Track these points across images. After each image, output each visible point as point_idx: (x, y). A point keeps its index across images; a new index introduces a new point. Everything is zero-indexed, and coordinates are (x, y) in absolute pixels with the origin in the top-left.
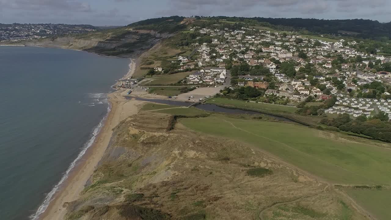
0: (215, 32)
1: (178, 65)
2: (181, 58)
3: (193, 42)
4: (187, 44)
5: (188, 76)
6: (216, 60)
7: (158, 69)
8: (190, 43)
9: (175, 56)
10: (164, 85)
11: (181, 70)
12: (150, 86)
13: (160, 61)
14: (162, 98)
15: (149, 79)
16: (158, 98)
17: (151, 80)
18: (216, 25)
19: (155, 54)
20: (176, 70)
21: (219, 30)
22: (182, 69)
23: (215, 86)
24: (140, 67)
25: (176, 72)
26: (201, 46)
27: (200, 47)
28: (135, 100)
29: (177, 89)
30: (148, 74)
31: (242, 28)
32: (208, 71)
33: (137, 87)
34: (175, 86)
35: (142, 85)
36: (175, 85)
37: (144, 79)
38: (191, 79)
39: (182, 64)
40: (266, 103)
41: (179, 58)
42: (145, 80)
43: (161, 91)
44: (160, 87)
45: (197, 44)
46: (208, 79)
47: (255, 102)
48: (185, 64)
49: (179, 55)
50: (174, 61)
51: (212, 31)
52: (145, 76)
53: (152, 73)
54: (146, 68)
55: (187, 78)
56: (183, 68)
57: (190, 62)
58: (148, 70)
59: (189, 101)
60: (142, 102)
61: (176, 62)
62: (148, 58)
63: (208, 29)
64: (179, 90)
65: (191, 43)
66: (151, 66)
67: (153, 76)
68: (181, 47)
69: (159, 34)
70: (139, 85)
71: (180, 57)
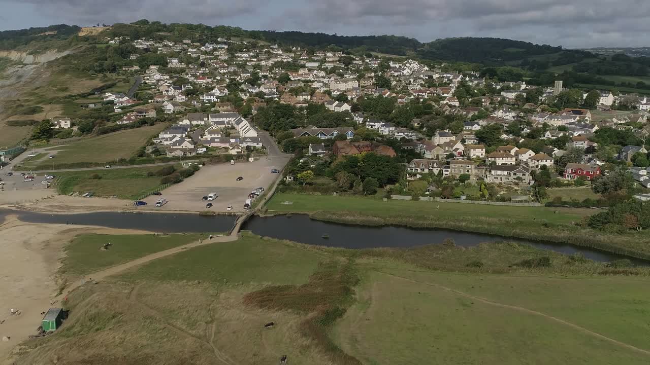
0: (165, 46)
1: (109, 113)
2: (110, 97)
3: (126, 65)
4: (114, 69)
5: (157, 136)
6: (201, 98)
7: (59, 123)
8: (118, 65)
9: (94, 94)
10: (97, 165)
11: (125, 122)
12: (54, 171)
13: (58, 106)
14: (116, 208)
15: (41, 151)
16: (103, 208)
17: (49, 151)
18: (162, 33)
19: (36, 91)
20: (110, 124)
21: (173, 43)
22: (126, 120)
23: (251, 160)
24: (6, 120)
25: (114, 130)
26: (145, 72)
27: (145, 75)
28: (19, 222)
29: (145, 173)
30: (35, 137)
31: (219, 39)
32: (199, 122)
33: (11, 174)
34: (133, 164)
35: (26, 169)
36: (132, 162)
37: (25, 150)
38: (168, 143)
39: (120, 110)
40: (444, 200)
41: (107, 97)
42: (30, 152)
43: (95, 181)
44: (86, 172)
45: (136, 68)
46: (218, 140)
47: (410, 198)
48: (126, 110)
49: (102, 90)
50: (95, 103)
51: (158, 45)
52: (27, 144)
53: (47, 132)
54: (24, 123)
55: (155, 141)
56: (129, 119)
57: (137, 105)
58: (32, 127)
59: (211, 209)
60: (52, 230)
61: (99, 106)
62: (19, 100)
63: (148, 41)
64: (151, 175)
65: (121, 67)
66: (38, 117)
67: (52, 141)
68: (101, 75)
69: (32, 56)
70: (17, 168)
71: (107, 94)
